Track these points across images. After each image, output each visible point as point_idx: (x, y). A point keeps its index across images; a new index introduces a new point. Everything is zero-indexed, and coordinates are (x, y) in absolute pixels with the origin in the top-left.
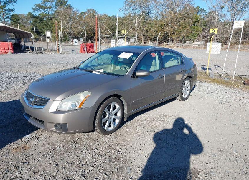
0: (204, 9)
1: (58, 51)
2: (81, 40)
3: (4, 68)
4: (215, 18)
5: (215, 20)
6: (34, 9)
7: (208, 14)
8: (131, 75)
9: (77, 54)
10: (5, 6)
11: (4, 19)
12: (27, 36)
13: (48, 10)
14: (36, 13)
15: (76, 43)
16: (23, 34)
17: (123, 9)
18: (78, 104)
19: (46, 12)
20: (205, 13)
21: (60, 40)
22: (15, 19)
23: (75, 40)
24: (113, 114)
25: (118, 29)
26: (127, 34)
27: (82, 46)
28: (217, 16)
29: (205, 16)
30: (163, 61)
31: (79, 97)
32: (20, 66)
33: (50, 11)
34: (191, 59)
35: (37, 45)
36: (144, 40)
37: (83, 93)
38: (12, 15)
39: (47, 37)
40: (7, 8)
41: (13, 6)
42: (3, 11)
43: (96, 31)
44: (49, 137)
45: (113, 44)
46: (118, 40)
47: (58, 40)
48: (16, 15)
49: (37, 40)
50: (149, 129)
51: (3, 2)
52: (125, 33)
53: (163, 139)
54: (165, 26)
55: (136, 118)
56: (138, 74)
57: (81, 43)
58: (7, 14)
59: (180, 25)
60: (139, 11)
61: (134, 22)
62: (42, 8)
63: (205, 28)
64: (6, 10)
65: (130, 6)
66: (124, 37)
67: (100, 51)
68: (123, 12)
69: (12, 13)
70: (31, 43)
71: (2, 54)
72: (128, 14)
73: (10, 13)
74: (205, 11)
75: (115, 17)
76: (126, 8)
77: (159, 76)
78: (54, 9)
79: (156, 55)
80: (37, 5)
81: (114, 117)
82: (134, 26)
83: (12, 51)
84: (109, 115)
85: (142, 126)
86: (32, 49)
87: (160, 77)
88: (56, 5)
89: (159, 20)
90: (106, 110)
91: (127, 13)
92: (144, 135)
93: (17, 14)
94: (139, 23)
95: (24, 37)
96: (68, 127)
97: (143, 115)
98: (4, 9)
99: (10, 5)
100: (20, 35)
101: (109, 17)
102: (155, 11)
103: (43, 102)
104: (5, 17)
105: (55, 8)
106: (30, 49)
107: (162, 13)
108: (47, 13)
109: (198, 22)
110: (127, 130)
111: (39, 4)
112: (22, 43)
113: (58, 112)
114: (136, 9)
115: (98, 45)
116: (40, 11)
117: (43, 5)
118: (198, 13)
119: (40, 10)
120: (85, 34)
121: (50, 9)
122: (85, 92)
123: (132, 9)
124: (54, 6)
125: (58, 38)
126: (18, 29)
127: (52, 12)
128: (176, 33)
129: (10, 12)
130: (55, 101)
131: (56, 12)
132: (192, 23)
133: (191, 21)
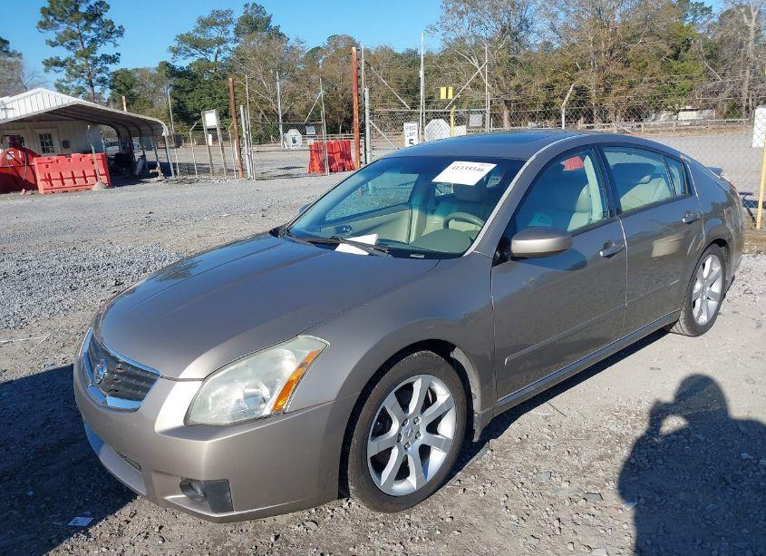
0: (707, 5)
1: (240, 172)
2: (311, 131)
3: (69, 238)
4: (747, 28)
5: (747, 35)
6: (175, 51)
7: (722, 16)
8: (493, 251)
9: (298, 176)
10: (95, 49)
11: (92, 86)
12: (148, 131)
13: (215, 51)
14: (182, 63)
15: (294, 141)
16: (137, 126)
17: (438, 27)
18: (271, 394)
19: (208, 58)
20: (711, 18)
21: (245, 136)
22: (124, 84)
23: (293, 133)
24: (423, 423)
25: (426, 89)
26: (456, 102)
27: (316, 150)
28: (753, 21)
29: (710, 27)
30: (614, 184)
31: (276, 360)
32: (119, 228)
33: (219, 52)
34: (718, 171)
35: (178, 156)
36: (511, 118)
37: (291, 344)
38: (114, 73)
39: (209, 130)
40: (98, 55)
41: (115, 45)
42: (89, 65)
43: (355, 98)
44: (161, 528)
45: (412, 136)
46: (428, 121)
47: (239, 137)
48: (126, 71)
49: (179, 141)
50: (576, 485)
51: (89, 39)
52: (450, 96)
53: (649, 542)
54: (577, 70)
55: (514, 429)
56: (521, 245)
57: (311, 142)
58: (100, 71)
59: (627, 63)
60: (489, 30)
61: (476, 64)
62: (196, 44)
63: (712, 66)
64: (96, 61)
65: (461, 14)
66: (446, 110)
67: (369, 162)
68: (439, 35)
69: (113, 68)
70: (161, 153)
71: (77, 190)
72: (456, 39)
73: (107, 68)
74: (709, 10)
75: (416, 53)
76: (450, 23)
77: (606, 246)
78: (231, 45)
79: (588, 165)
80: (182, 39)
81: (424, 437)
82: (478, 77)
83: (105, 179)
84: (403, 425)
85: (544, 466)
86: (166, 170)
87: (608, 252)
88: (237, 32)
89: (557, 50)
90: (391, 403)
91: (453, 37)
92: (556, 523)
93: (129, 69)
94: (491, 67)
95: (141, 135)
96: (233, 495)
97: (538, 412)
98: (92, 58)
99: (107, 43)
100: (131, 129)
101: (397, 56)
102: (541, 24)
103: (137, 384)
104: (94, 81)
105: (236, 41)
106: (158, 170)
107: (566, 26)
108: (212, 60)
109: (689, 46)
110: (482, 495)
111: (188, 34)
112: (138, 155)
113: (191, 429)
114: (480, 23)
115: (362, 144)
116: (193, 55)
117: (198, 35)
118: (683, 18)
119: (193, 51)
120: (323, 112)
121: (221, 47)
122: (301, 338)
123: (467, 24)
124: (232, 35)
125: (240, 129)
126: (125, 111)
127: (227, 54)
128: (616, 89)
129: (108, 65)
130: (178, 384)
131: (237, 52)
132: (670, 52)
133: (663, 46)
